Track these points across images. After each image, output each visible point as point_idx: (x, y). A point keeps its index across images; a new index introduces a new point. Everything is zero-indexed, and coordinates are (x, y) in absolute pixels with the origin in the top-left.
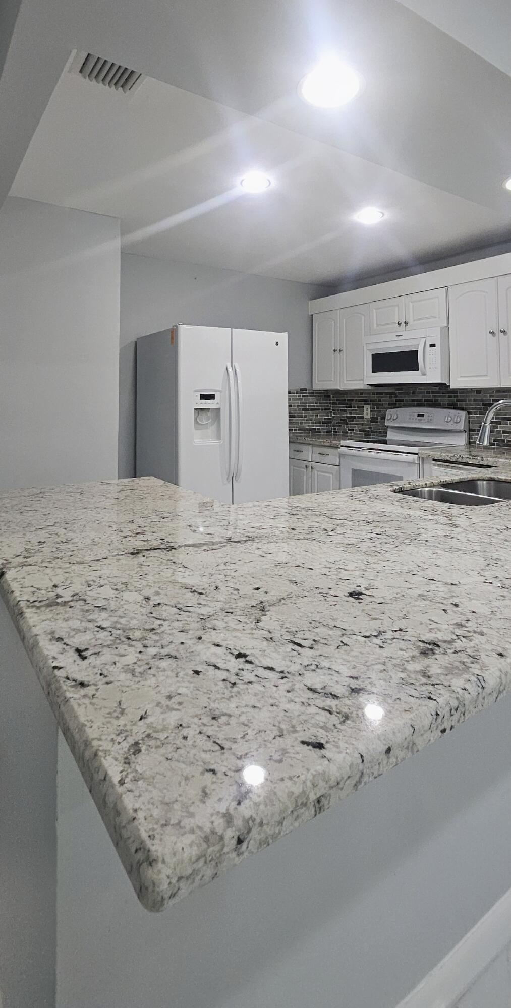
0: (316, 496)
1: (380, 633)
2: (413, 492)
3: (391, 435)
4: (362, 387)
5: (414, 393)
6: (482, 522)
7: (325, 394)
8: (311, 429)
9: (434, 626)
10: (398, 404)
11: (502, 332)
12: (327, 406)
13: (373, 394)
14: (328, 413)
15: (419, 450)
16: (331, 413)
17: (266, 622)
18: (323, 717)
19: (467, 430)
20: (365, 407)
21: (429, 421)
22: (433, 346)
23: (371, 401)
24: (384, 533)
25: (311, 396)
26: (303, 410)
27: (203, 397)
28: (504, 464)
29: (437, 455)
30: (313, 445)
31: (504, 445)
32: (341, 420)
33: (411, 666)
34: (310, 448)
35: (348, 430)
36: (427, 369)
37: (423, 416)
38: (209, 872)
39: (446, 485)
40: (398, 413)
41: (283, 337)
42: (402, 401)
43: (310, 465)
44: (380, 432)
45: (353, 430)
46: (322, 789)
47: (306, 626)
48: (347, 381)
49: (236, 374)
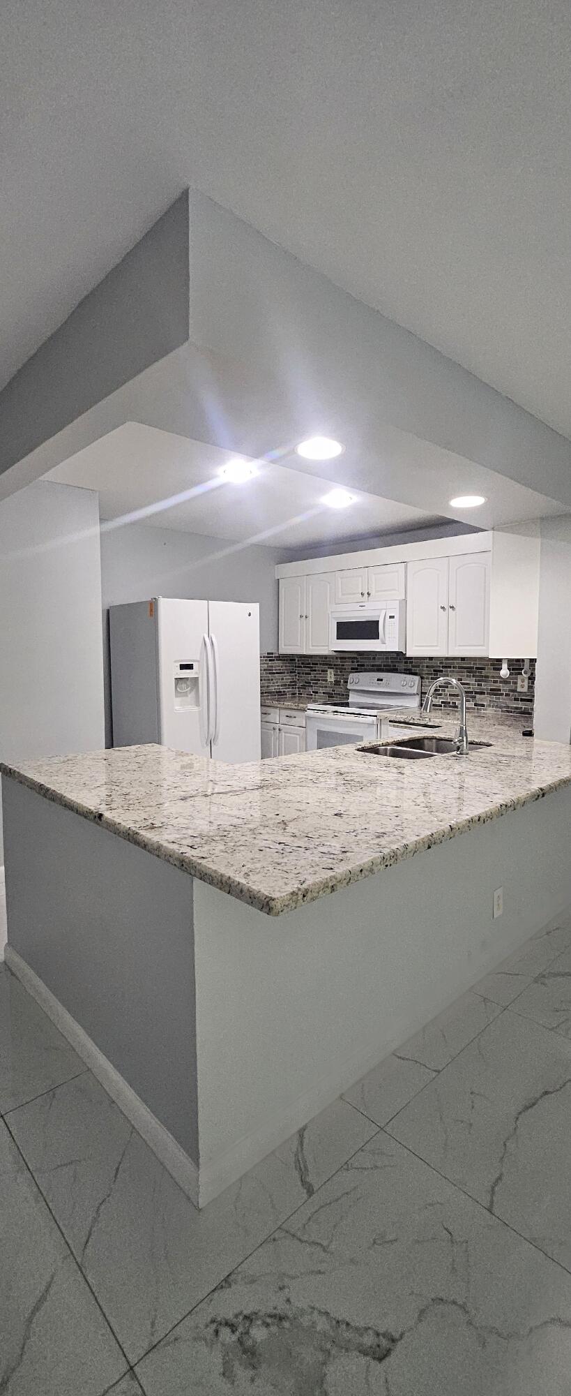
0: (298, 756)
1: (355, 831)
2: (374, 750)
3: (353, 698)
4: (326, 653)
5: (374, 658)
6: (420, 770)
7: (290, 659)
8: (277, 692)
9: (384, 826)
10: (359, 669)
11: (451, 607)
12: (293, 669)
13: (337, 658)
14: (293, 676)
15: (378, 712)
16: (296, 675)
17: (288, 829)
18: (330, 861)
19: (420, 693)
20: (329, 670)
21: (387, 685)
22: (392, 617)
23: (335, 665)
24: (352, 780)
25: (277, 660)
26: (270, 674)
27: (183, 667)
28: (447, 724)
29: (393, 717)
30: (280, 708)
31: (450, 707)
32: (306, 682)
33: (371, 842)
34: (277, 710)
35: (313, 692)
36: (387, 639)
37: (382, 680)
38: (294, 905)
39: (399, 744)
40: (359, 677)
41: (255, 608)
42: (363, 665)
43: (277, 726)
44: (343, 695)
45: (317, 693)
46: (334, 882)
47: (313, 829)
48: (313, 646)
49: (213, 644)
